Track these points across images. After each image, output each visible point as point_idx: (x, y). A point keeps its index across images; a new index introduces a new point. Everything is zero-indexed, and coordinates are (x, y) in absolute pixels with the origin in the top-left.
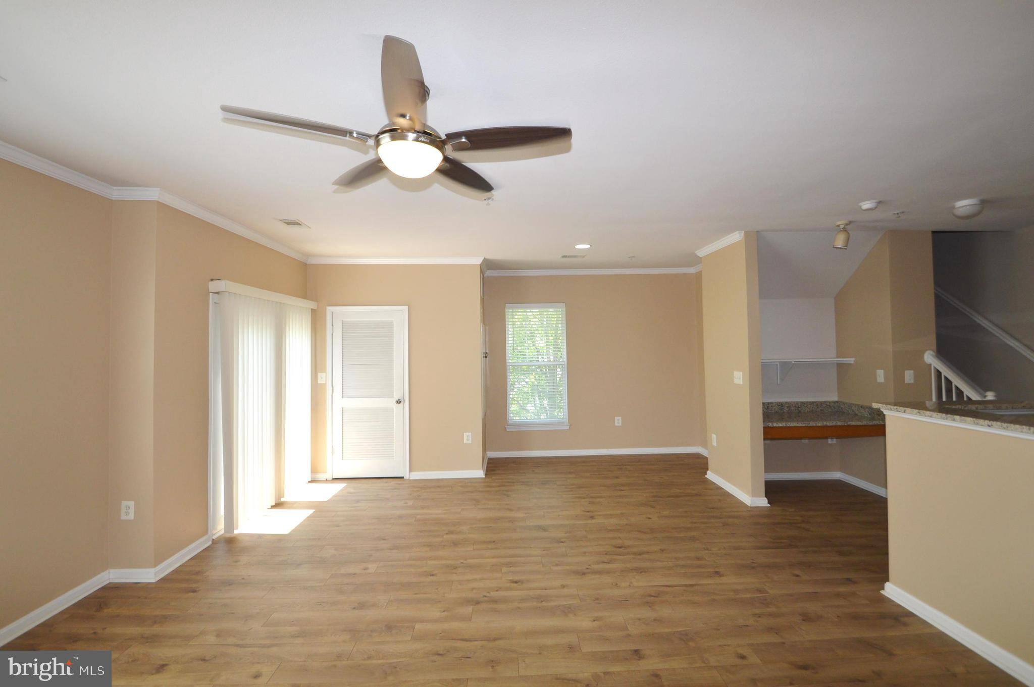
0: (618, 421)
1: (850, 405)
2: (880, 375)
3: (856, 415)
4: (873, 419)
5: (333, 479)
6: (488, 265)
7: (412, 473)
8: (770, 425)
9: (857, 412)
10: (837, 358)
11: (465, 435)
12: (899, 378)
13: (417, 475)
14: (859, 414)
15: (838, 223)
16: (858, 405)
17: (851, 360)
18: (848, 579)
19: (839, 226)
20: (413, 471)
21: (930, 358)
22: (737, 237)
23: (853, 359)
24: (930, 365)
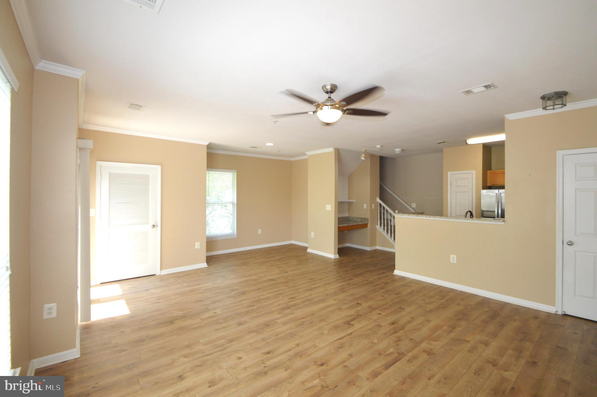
0: (260, 231)
1: (353, 218)
2: (365, 206)
3: (355, 221)
4: (362, 222)
5: (101, 283)
6: (210, 147)
7: (162, 271)
8: (340, 226)
9: (356, 220)
10: (349, 199)
11: (196, 244)
12: (371, 206)
13: (165, 272)
14: (357, 221)
15: (362, 150)
16: (357, 217)
17: (354, 201)
18: (383, 272)
19: (362, 151)
20: (162, 270)
21: (378, 200)
22: (331, 150)
23: (355, 200)
24: (378, 202)
